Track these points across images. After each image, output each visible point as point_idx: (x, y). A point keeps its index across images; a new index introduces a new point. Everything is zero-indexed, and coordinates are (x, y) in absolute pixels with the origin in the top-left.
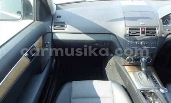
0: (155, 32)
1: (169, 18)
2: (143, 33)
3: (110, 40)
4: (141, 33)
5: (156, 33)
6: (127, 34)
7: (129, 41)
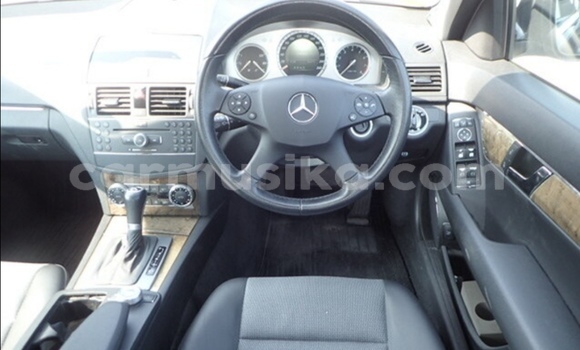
0: (184, 104)
1: (261, 56)
2: (140, 104)
3: (45, 126)
4: (132, 105)
5: (186, 106)
6: (91, 108)
7: (98, 132)
